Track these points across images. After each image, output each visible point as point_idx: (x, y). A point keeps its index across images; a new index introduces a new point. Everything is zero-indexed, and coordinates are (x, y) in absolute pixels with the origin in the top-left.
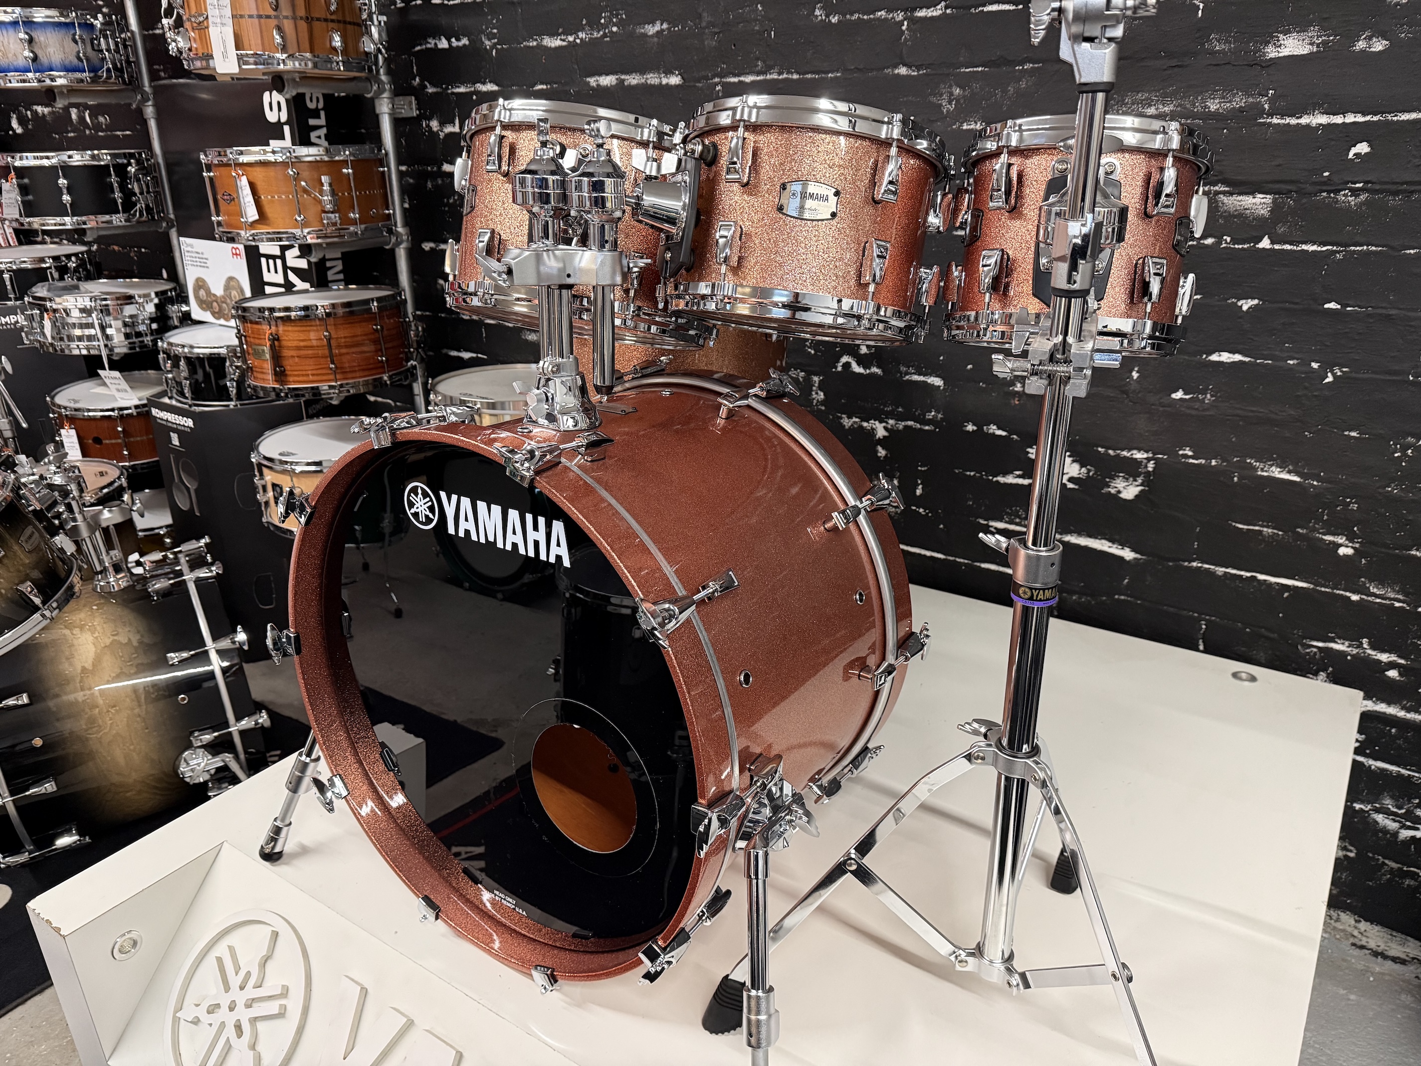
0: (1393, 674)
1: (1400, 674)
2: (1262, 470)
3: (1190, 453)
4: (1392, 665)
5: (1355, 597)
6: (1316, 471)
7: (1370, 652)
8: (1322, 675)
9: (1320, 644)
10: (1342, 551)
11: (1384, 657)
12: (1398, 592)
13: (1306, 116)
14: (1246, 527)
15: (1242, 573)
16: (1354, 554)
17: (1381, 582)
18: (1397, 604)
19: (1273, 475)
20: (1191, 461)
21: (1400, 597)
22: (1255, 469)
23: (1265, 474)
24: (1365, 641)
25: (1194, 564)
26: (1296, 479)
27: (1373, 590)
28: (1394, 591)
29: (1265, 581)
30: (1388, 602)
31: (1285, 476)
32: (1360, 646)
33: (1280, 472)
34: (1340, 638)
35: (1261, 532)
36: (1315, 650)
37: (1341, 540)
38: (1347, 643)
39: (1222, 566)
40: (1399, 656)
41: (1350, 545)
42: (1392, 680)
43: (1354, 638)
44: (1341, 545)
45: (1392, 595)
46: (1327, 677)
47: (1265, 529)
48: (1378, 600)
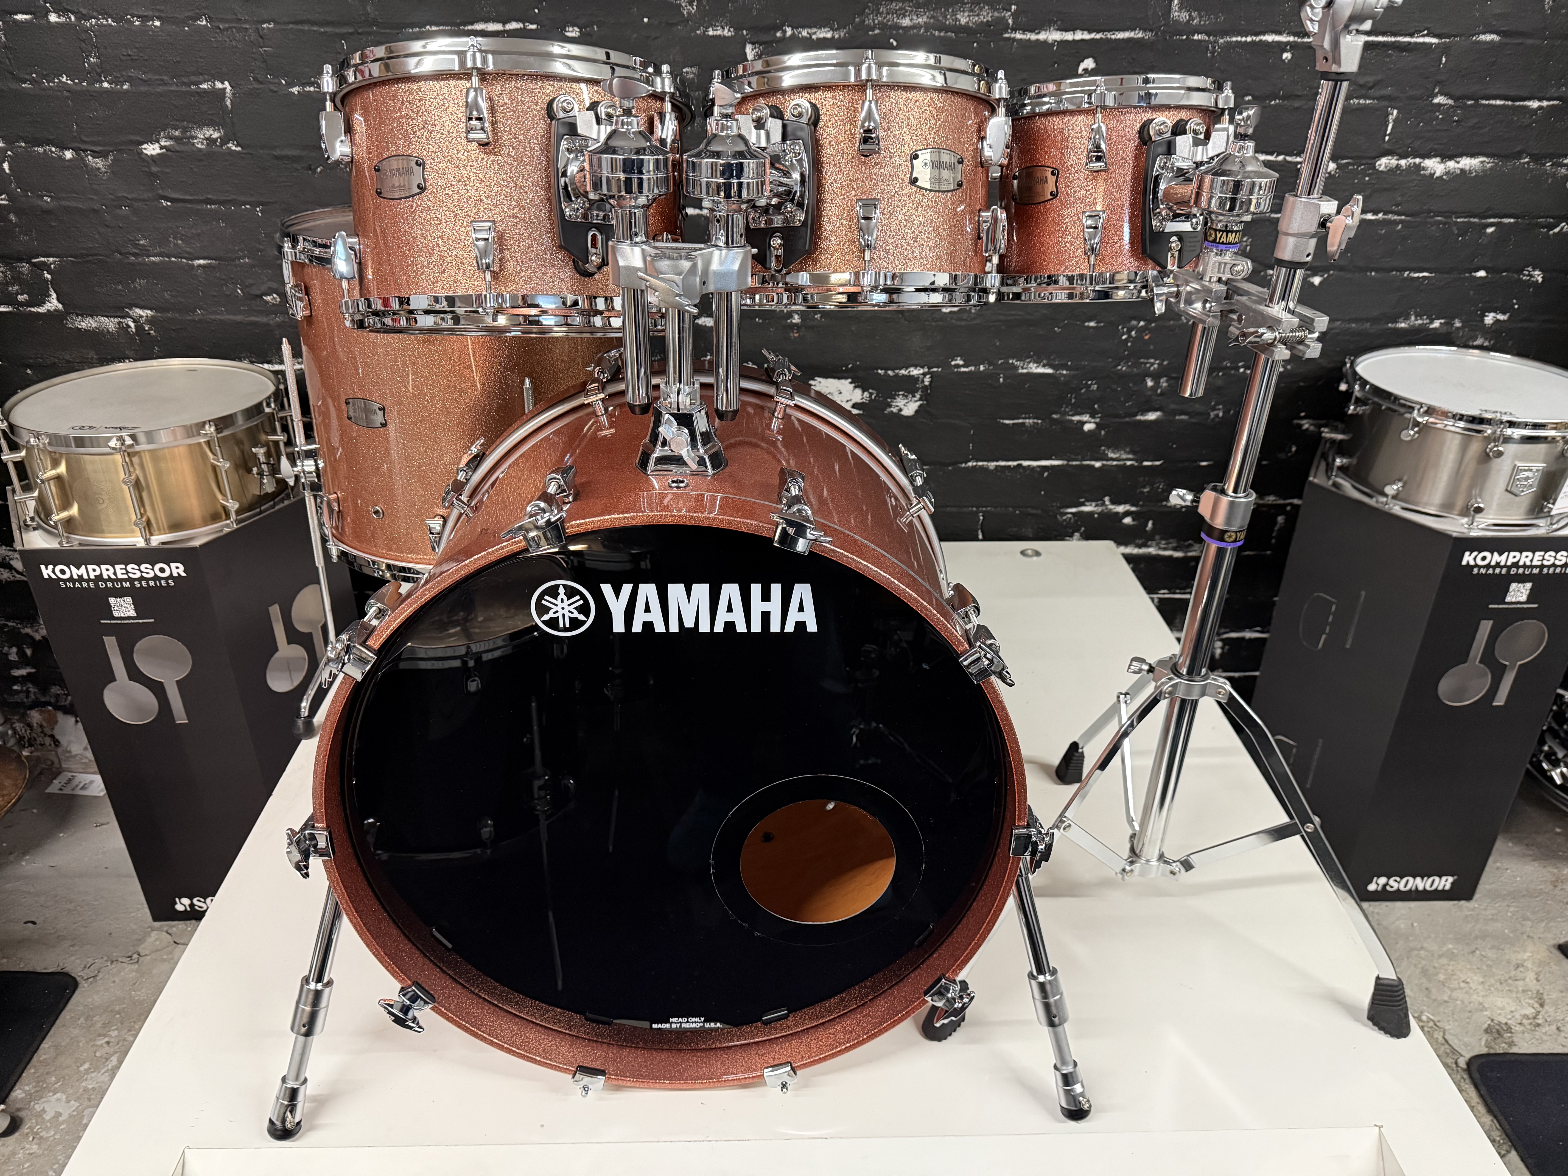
0: (1128, 520)
1: (1134, 520)
2: (1023, 368)
3: (961, 363)
4: (1127, 514)
5: (1098, 464)
6: (1063, 362)
7: (1111, 507)
8: (1077, 535)
9: (1074, 510)
10: (1088, 427)
11: (1121, 509)
12: (1129, 453)
13: (1043, 32)
14: (1011, 422)
15: (1010, 463)
16: (1096, 428)
17: (1116, 447)
18: (1129, 463)
19: (1031, 371)
20: (963, 369)
21: (1130, 456)
22: (1017, 368)
23: (1025, 371)
24: (1107, 499)
25: (970, 464)
26: (1049, 371)
27: (1111, 455)
28: (1126, 452)
29: (1029, 466)
30: (1121, 463)
31: (1041, 370)
32: (1103, 504)
33: (1036, 367)
34: (1088, 501)
35: (1023, 424)
36: (1070, 516)
37: (1086, 418)
38: (1094, 504)
39: (993, 461)
40: (1132, 505)
41: (1093, 420)
42: (1128, 526)
43: (1097, 499)
44: (1086, 422)
45: (1124, 456)
46: (1081, 536)
47: (1027, 421)
48: (1115, 463)
